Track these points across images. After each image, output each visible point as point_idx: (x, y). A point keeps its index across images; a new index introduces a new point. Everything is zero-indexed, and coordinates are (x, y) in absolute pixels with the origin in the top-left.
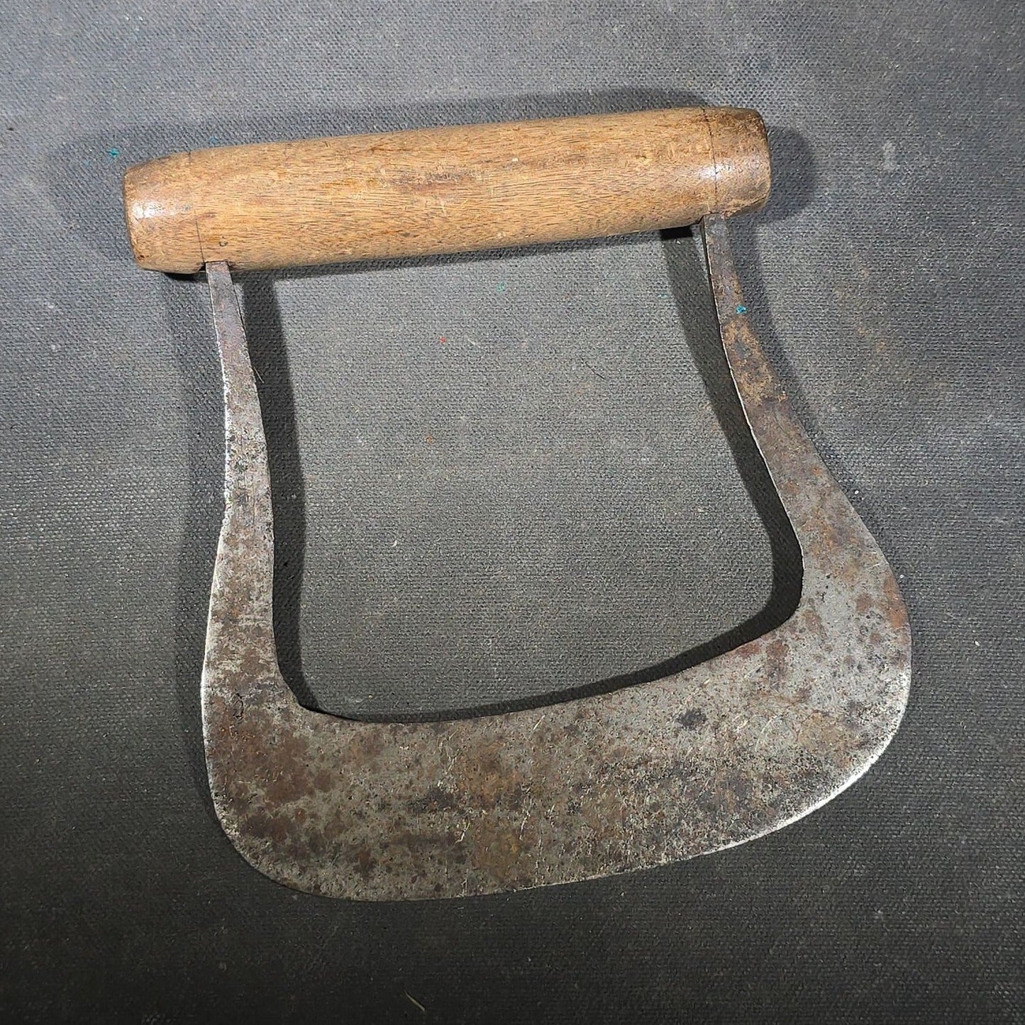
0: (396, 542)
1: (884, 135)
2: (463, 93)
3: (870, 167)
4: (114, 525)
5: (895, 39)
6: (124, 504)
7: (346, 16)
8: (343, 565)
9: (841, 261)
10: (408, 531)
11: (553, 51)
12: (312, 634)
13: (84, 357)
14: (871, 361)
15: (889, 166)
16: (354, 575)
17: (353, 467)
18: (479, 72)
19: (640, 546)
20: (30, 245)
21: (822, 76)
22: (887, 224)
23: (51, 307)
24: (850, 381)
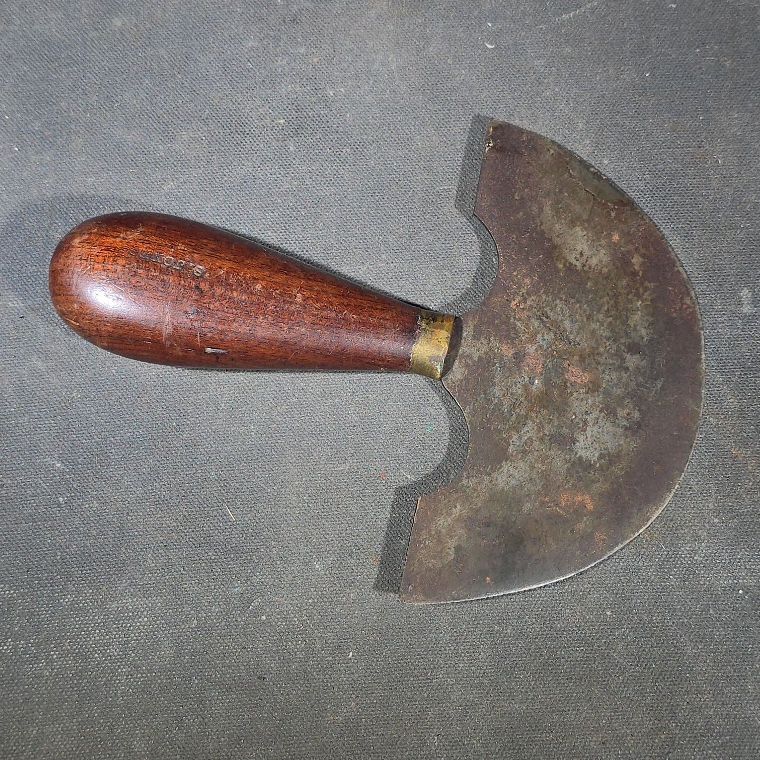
0: (351, 653)
1: (741, 283)
2: (390, 267)
3: (731, 311)
4: (114, 650)
5: (745, 203)
6: (123, 631)
7: (292, 209)
8: (308, 676)
9: (712, 392)
10: (361, 643)
11: (462, 228)
12: (284, 738)
13: (87, 506)
14: (744, 477)
15: (747, 309)
16: (317, 684)
17: (312, 589)
18: (402, 249)
19: (560, 647)
20: (40, 413)
21: (686, 236)
22: (749, 359)
23: (59, 465)
24: (728, 496)
